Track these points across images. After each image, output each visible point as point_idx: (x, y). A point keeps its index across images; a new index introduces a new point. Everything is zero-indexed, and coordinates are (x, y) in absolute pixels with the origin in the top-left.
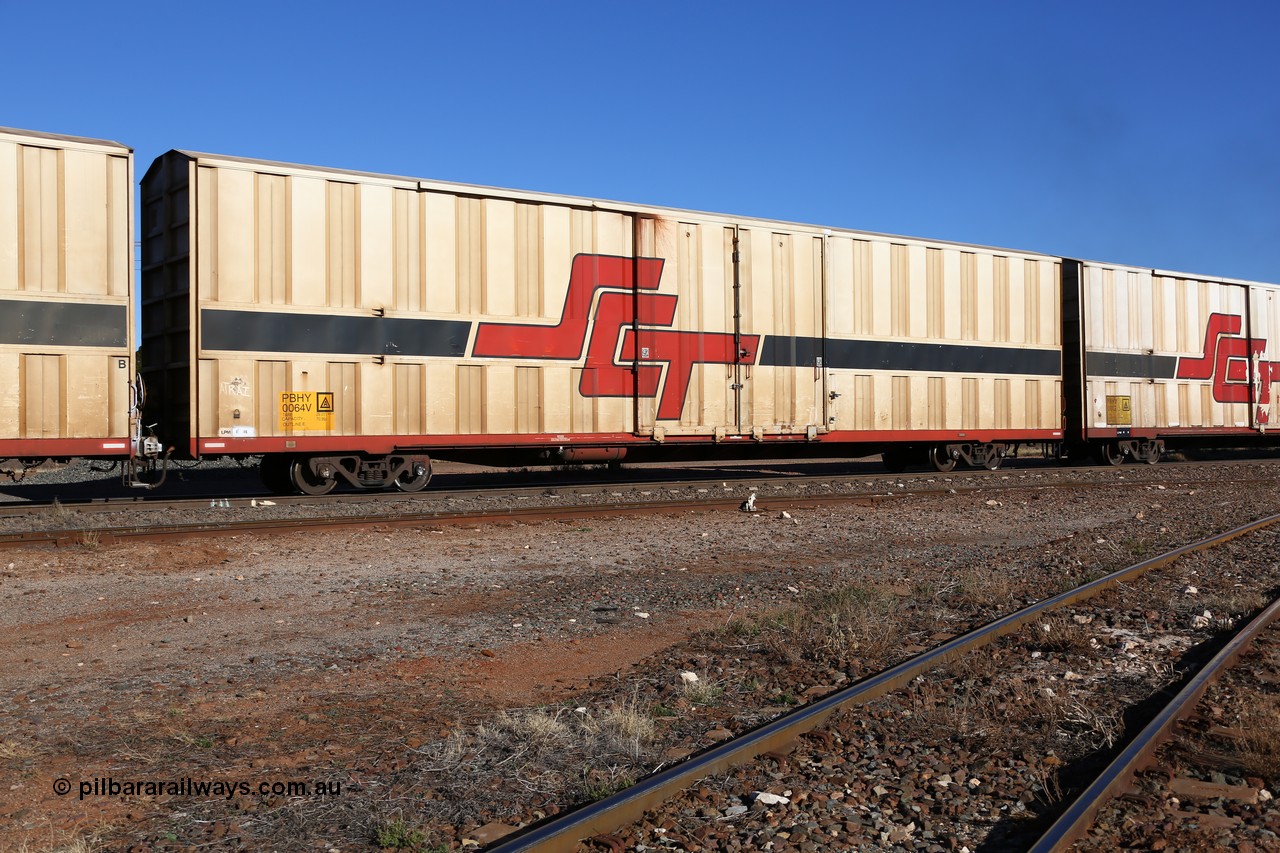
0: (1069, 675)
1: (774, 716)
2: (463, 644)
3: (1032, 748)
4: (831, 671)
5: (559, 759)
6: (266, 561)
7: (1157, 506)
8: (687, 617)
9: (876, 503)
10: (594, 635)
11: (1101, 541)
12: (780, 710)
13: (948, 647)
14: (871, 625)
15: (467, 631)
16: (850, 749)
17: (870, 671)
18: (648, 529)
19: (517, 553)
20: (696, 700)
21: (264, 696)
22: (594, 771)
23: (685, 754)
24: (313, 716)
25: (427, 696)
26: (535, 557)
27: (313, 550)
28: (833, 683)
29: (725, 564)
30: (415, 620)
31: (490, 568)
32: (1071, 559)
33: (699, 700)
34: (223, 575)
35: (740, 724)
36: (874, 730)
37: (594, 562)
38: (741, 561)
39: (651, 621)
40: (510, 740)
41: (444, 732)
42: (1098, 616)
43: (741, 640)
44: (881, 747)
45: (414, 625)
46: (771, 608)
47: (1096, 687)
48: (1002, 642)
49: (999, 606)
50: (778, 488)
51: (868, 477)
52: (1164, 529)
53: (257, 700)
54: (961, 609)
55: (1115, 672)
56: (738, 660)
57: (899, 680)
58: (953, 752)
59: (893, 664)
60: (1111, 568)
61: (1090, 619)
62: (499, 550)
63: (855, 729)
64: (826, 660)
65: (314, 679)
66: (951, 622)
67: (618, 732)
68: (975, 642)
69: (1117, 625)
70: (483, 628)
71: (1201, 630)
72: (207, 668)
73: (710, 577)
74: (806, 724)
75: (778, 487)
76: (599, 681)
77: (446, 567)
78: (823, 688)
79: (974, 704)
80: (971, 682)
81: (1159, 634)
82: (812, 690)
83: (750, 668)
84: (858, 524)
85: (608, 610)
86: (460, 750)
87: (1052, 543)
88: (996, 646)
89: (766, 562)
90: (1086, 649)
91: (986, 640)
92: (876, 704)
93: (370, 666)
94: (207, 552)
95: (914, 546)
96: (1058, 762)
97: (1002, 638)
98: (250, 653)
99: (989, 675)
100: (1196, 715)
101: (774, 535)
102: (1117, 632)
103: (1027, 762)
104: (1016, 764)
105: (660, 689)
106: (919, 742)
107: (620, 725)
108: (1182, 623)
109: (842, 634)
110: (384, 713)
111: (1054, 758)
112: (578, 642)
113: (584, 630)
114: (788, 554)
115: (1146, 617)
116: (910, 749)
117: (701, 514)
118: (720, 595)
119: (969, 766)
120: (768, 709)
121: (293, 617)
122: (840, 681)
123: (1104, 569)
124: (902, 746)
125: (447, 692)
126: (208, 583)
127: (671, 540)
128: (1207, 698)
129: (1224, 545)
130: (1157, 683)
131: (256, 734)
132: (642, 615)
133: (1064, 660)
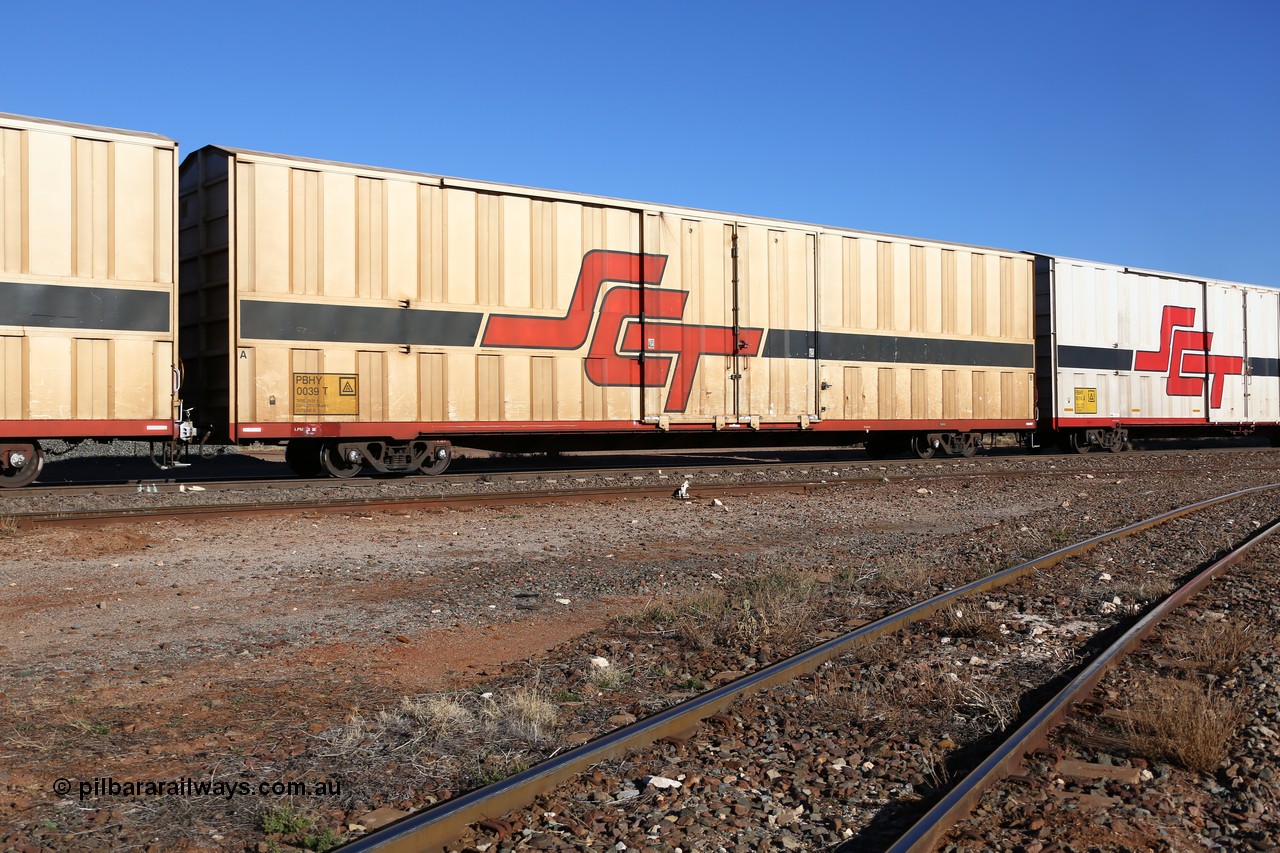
0: (975, 660)
1: (679, 701)
2: (380, 630)
3: (929, 731)
4: (742, 657)
5: (457, 744)
6: (189, 546)
7: (1083, 494)
8: (608, 603)
9: (808, 490)
10: (513, 621)
11: (1026, 529)
12: (685, 695)
13: (856, 634)
14: (786, 612)
15: (385, 618)
16: (750, 733)
17: (779, 657)
18: (579, 516)
19: (445, 539)
20: (603, 685)
21: (170, 682)
23: (584, 739)
24: (217, 702)
25: (336, 682)
26: (462, 543)
27: (238, 535)
28: (743, 668)
29: (653, 551)
30: (333, 606)
31: (416, 555)
32: (993, 546)
33: (608, 684)
34: (142, 561)
35: (644, 709)
36: (776, 714)
37: (521, 549)
38: (668, 548)
39: (572, 608)
40: (411, 725)
41: (348, 717)
42: (1011, 602)
43: (659, 626)
44: (781, 732)
45: (332, 612)
46: (693, 594)
47: (999, 672)
48: (914, 628)
49: (915, 592)
50: (713, 476)
51: (803, 465)
52: (1087, 518)
53: (162, 686)
54: (878, 595)
55: (1020, 657)
56: (651, 646)
57: (807, 665)
58: (851, 736)
59: (803, 649)
60: (1031, 556)
61: (1003, 605)
62: (427, 536)
63: (757, 713)
64: (737, 646)
65: (224, 665)
66: (866, 608)
67: (520, 717)
68: (884, 630)
69: (1027, 611)
70: (401, 614)
71: (1109, 615)
72: (115, 655)
73: (636, 563)
74: (708, 709)
75: (714, 474)
76: (514, 666)
77: (370, 553)
78: (730, 674)
79: (878, 689)
80: (878, 668)
81: (1068, 620)
82: (720, 676)
83: (662, 654)
84: (788, 511)
85: (529, 596)
86: (358, 735)
87: (977, 531)
88: (908, 633)
89: (693, 548)
90: (994, 635)
91: (897, 626)
92: (782, 689)
93: (282, 652)
94: (128, 538)
95: (842, 534)
96: (952, 745)
97: (914, 624)
98: (161, 639)
99: (896, 660)
100: (1092, 698)
101: (703, 522)
102: (1027, 618)
103: (922, 746)
104: (911, 748)
105: (569, 674)
106: (819, 726)
107: (522, 710)
108: (1091, 609)
109: (754, 620)
110: (289, 699)
111: (949, 742)
112: (495, 628)
113: (503, 616)
114: (715, 541)
115: (1057, 603)
116: (809, 733)
117: (634, 501)
118: (643, 582)
119: (865, 750)
120: (675, 694)
121: (210, 603)
122: (749, 666)
123: (1023, 557)
124: (801, 731)
125: (356, 678)
126: (126, 568)
127: (601, 527)
128: (1104, 681)
129: (1143, 533)
130: (1057, 668)
131: (156, 721)
132: (563, 601)
133: (972, 645)
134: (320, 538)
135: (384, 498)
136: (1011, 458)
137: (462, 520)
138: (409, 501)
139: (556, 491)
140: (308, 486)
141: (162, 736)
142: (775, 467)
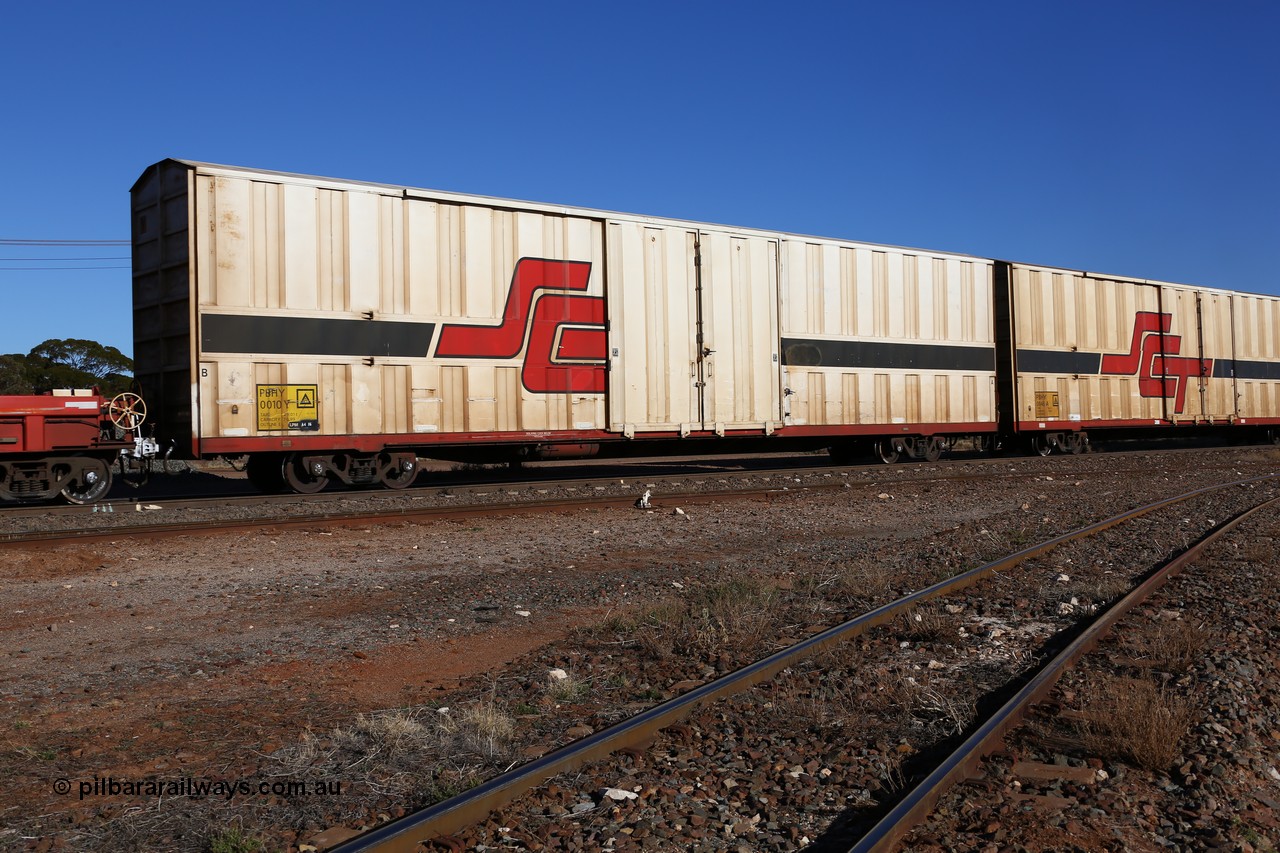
0: (933, 663)
1: (637, 711)
2: (335, 647)
3: (886, 736)
4: (701, 666)
5: (412, 760)
6: (144, 566)
7: (1042, 496)
8: (568, 614)
9: (771, 498)
10: (472, 635)
11: (985, 532)
13: (818, 639)
14: (747, 618)
15: (342, 634)
16: (708, 743)
17: (738, 665)
18: (540, 527)
19: (404, 554)
20: (561, 697)
21: (121, 704)
22: (446, 772)
24: (168, 724)
25: (291, 700)
26: (422, 557)
27: (195, 554)
28: (701, 677)
29: (614, 561)
30: (290, 623)
31: (376, 570)
32: (952, 550)
33: (566, 696)
34: (96, 581)
35: (601, 721)
36: (734, 723)
37: (482, 561)
38: (629, 558)
39: (532, 620)
40: (365, 742)
42: (970, 605)
43: (618, 636)
44: (739, 740)
45: (289, 629)
46: (654, 604)
47: (957, 675)
48: (874, 633)
49: (874, 597)
50: (675, 485)
51: (765, 472)
52: (1046, 520)
53: (113, 708)
54: (838, 601)
55: (978, 660)
56: (610, 656)
57: (766, 673)
58: (809, 743)
59: (761, 654)
60: (990, 558)
61: (962, 608)
62: (386, 551)
63: (716, 722)
64: (697, 655)
65: (177, 685)
66: (827, 614)
67: (475, 731)
68: (843, 636)
69: (986, 614)
70: (359, 629)
71: (1066, 616)
72: (65, 678)
73: (597, 574)
74: (665, 719)
75: (676, 483)
76: (471, 680)
77: (331, 569)
78: (689, 683)
79: (837, 695)
80: (837, 673)
81: (1026, 622)
82: (679, 685)
83: (621, 664)
84: (750, 519)
85: (489, 609)
86: (310, 754)
87: (937, 534)
88: (867, 638)
89: (654, 558)
90: (953, 639)
91: (856, 631)
92: (740, 697)
93: (237, 671)
94: (82, 559)
95: (803, 540)
96: (910, 750)
97: (873, 629)
98: (113, 661)
99: (855, 666)
100: (1049, 699)
101: (665, 531)
102: (986, 620)
103: (880, 751)
104: (869, 753)
105: (527, 687)
106: (777, 734)
107: (478, 725)
108: (1049, 610)
109: (713, 629)
110: (243, 719)
111: (906, 746)
112: (454, 642)
113: (462, 629)
114: (677, 550)
115: (1016, 605)
116: (766, 741)
117: (596, 512)
118: (604, 592)
119: (824, 757)
120: (633, 705)
121: (164, 623)
122: (708, 675)
123: (982, 560)
124: (759, 739)
125: (311, 696)
126: (79, 589)
127: (562, 538)
128: (1061, 682)
129: (1100, 534)
130: (1015, 670)
131: (106, 744)
132: (523, 613)
133: (930, 649)
134: (279, 555)
135: (344, 514)
136: (971, 462)
137: (422, 534)
138: (369, 516)
139: (518, 502)
140: (266, 503)
141: (110, 760)
142: (737, 475)
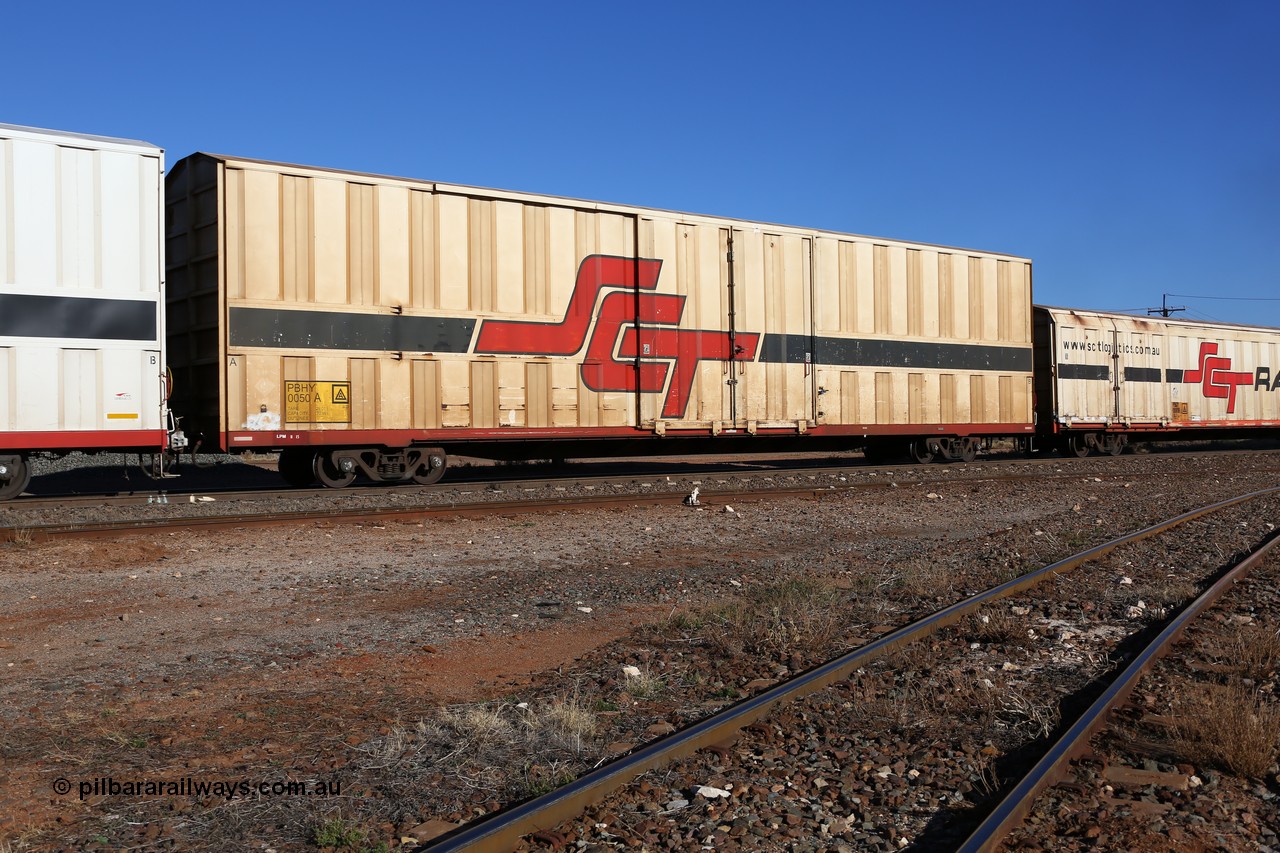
0: (1007, 665)
1: (716, 710)
2: (405, 640)
3: (971, 738)
4: (773, 664)
5: (499, 754)
6: (204, 557)
7: (1093, 498)
8: (630, 611)
9: (819, 496)
10: (537, 630)
11: (1039, 533)
12: (721, 703)
13: (889, 639)
14: (812, 618)
15: (409, 628)
16: (791, 742)
17: (811, 664)
18: (592, 524)
19: (460, 548)
20: (638, 694)
21: (201, 694)
22: (535, 767)
23: (626, 749)
24: (251, 714)
25: (368, 693)
26: (478, 552)
27: (253, 546)
28: (775, 676)
29: (669, 559)
30: (356, 616)
31: (433, 564)
32: (1010, 551)
33: (642, 693)
34: (159, 572)
35: (682, 718)
36: (815, 722)
37: (537, 556)
38: (684, 555)
39: (594, 616)
40: (451, 737)
41: (384, 729)
42: (1036, 607)
43: (683, 634)
44: (822, 740)
45: (356, 622)
46: (713, 602)
47: (1033, 677)
48: (942, 634)
49: (939, 598)
50: (721, 482)
52: (1100, 521)
53: (194, 698)
54: (901, 601)
55: (1052, 662)
56: (680, 654)
57: (840, 673)
58: (893, 744)
59: (835, 657)
60: (1049, 560)
61: (1028, 610)
62: (441, 545)
63: (796, 721)
64: (767, 653)
65: (252, 676)
66: (891, 614)
67: (560, 727)
68: (915, 634)
69: (1053, 616)
70: (425, 624)
71: (1136, 620)
72: (143, 667)
73: (654, 571)
74: (747, 718)
75: (721, 480)
76: (542, 675)
77: (388, 562)
78: (764, 682)
79: (914, 696)
80: (911, 674)
81: (1095, 624)
82: (754, 684)
83: (692, 662)
84: (800, 517)
85: (551, 605)
86: (399, 747)
87: (991, 535)
88: (936, 638)
89: (708, 556)
90: (1024, 640)
91: (925, 632)
92: (817, 696)
93: (309, 663)
94: (143, 549)
95: (856, 539)
96: (996, 752)
97: (941, 630)
98: (187, 651)
99: (928, 667)
100: (1130, 703)
101: (717, 529)
102: (1054, 623)
103: (965, 753)
104: (954, 755)
105: (602, 683)
106: (859, 734)
107: (561, 720)
108: (1117, 613)
109: (784, 627)
110: (323, 711)
111: (992, 748)
112: (520, 637)
113: (527, 625)
114: (730, 548)
115: (1083, 608)
116: (850, 741)
117: (645, 509)
118: (663, 589)
120: (710, 703)
121: (232, 614)
122: (781, 674)
123: (1041, 561)
124: (842, 739)
125: (386, 689)
126: (144, 580)
127: (615, 534)
128: (1140, 686)
129: (1157, 536)
130: (1093, 673)
131: (192, 733)
132: (584, 610)
133: (1002, 651)
134: (335, 548)
135: (395, 508)
136: (1017, 462)
137: (475, 529)
138: (420, 510)
139: (566, 498)
140: (318, 496)
141: (199, 749)
142: (782, 474)
